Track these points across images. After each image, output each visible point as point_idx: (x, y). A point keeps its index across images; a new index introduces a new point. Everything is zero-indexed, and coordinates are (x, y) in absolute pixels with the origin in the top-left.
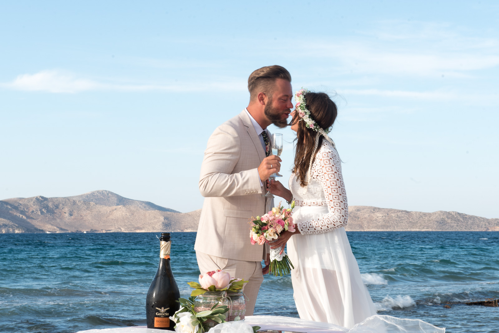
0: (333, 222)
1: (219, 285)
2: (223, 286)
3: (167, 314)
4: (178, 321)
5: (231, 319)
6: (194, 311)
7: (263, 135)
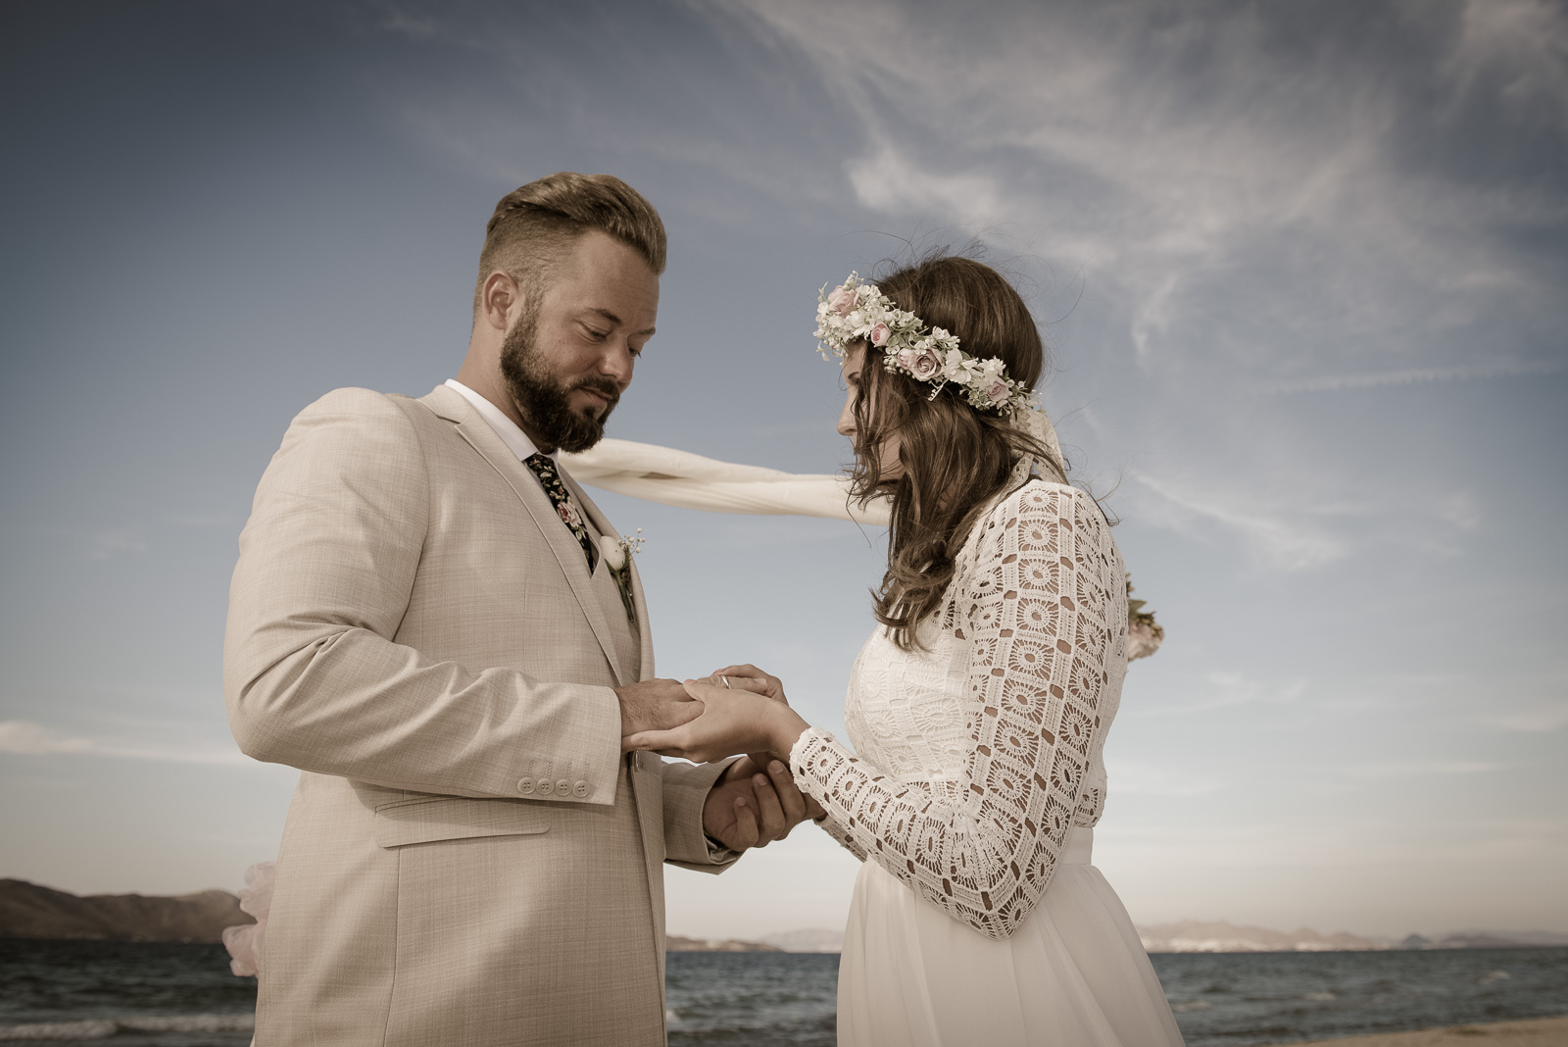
0: (953, 870)
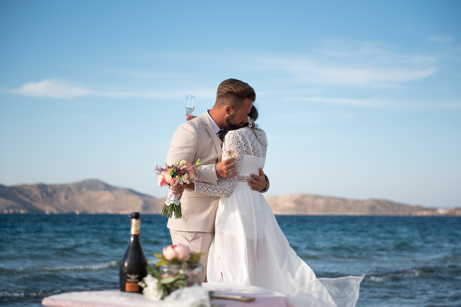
1: (181, 256)
2: (184, 258)
3: (137, 280)
4: (146, 286)
5: (190, 284)
6: (159, 278)
7: (219, 134)
